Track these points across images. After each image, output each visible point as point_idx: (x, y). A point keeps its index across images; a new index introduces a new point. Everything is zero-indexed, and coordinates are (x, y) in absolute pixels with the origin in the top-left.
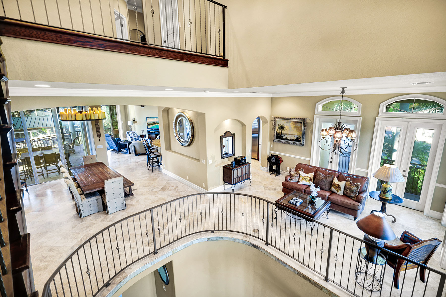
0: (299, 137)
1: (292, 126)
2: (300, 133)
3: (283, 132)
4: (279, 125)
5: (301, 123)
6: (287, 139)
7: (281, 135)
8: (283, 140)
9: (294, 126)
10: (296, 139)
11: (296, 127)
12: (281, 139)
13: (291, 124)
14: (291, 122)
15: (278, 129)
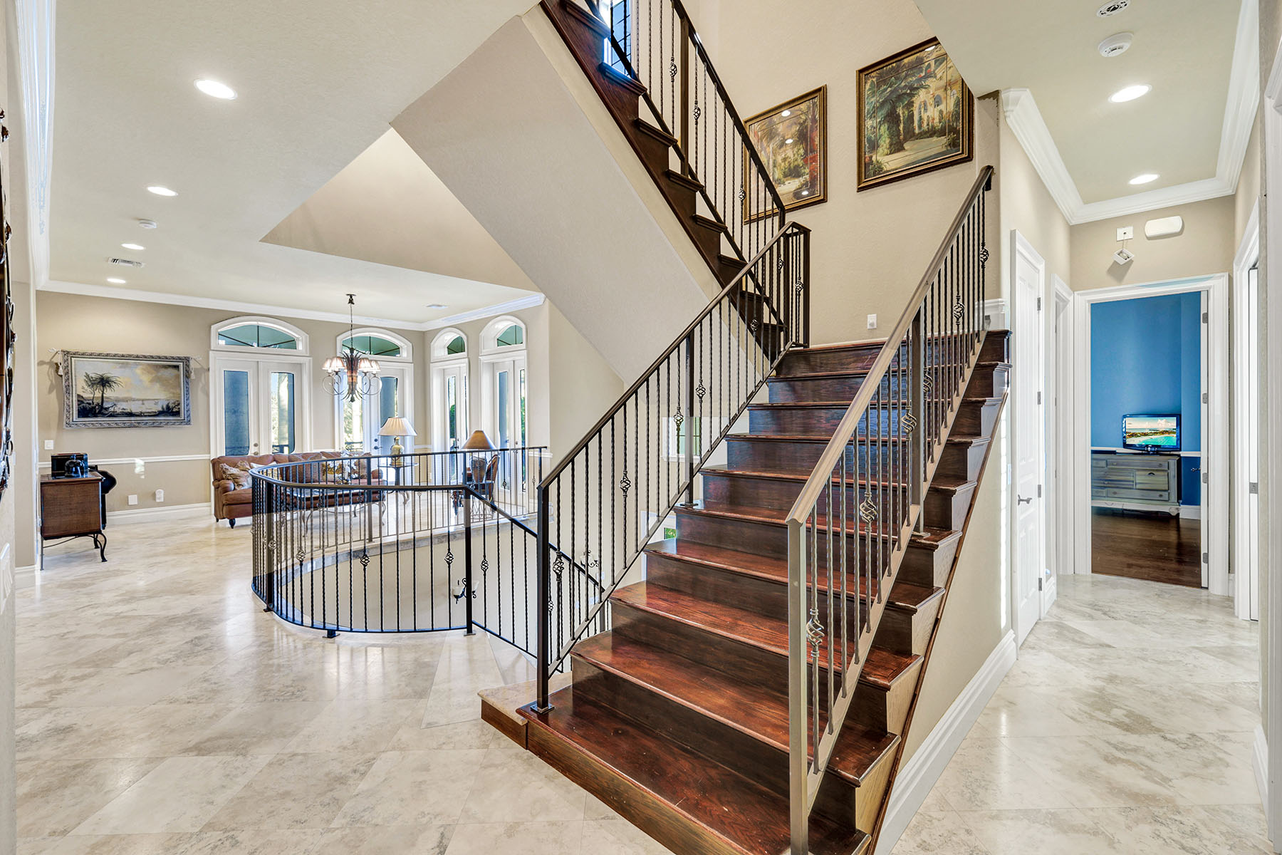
0: (171, 405)
1: (146, 378)
2: (174, 393)
3: (109, 393)
4: (87, 376)
5: (177, 367)
6: (131, 414)
7: (101, 407)
8: (111, 419)
9: (151, 378)
10: (160, 409)
11: (157, 379)
12: (104, 415)
13: (138, 371)
14: (140, 367)
15: (86, 387)
